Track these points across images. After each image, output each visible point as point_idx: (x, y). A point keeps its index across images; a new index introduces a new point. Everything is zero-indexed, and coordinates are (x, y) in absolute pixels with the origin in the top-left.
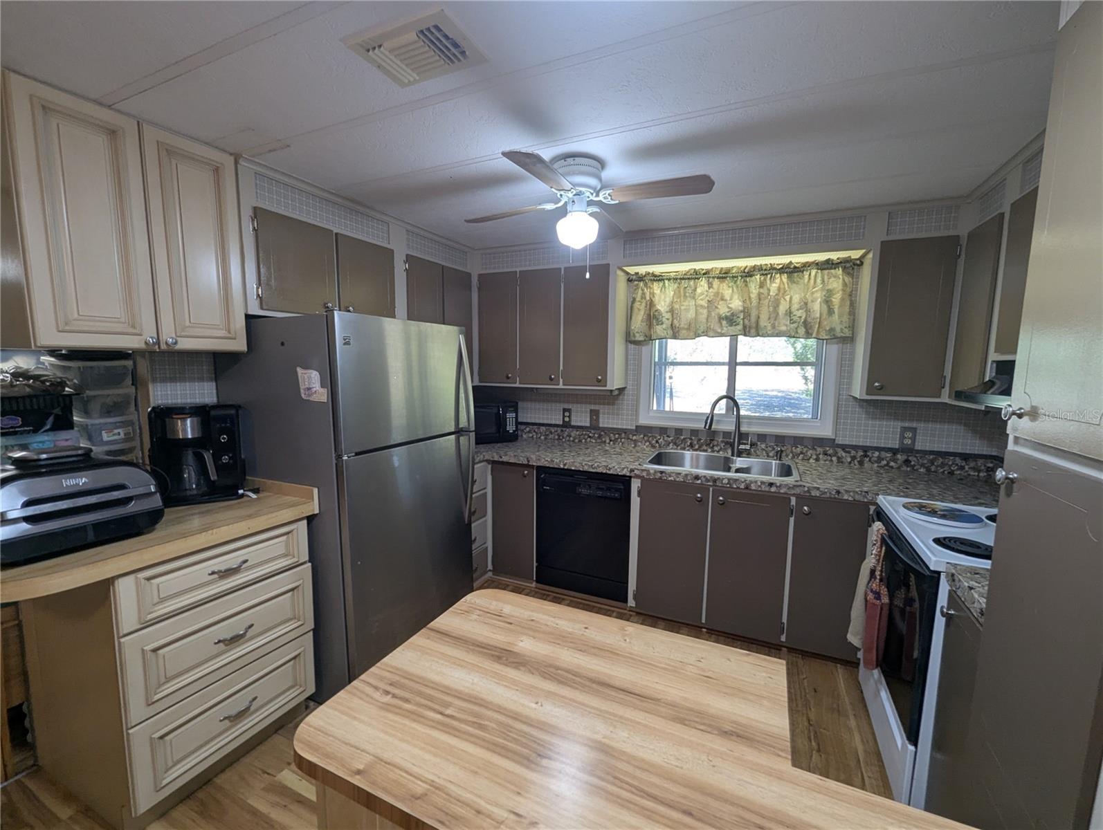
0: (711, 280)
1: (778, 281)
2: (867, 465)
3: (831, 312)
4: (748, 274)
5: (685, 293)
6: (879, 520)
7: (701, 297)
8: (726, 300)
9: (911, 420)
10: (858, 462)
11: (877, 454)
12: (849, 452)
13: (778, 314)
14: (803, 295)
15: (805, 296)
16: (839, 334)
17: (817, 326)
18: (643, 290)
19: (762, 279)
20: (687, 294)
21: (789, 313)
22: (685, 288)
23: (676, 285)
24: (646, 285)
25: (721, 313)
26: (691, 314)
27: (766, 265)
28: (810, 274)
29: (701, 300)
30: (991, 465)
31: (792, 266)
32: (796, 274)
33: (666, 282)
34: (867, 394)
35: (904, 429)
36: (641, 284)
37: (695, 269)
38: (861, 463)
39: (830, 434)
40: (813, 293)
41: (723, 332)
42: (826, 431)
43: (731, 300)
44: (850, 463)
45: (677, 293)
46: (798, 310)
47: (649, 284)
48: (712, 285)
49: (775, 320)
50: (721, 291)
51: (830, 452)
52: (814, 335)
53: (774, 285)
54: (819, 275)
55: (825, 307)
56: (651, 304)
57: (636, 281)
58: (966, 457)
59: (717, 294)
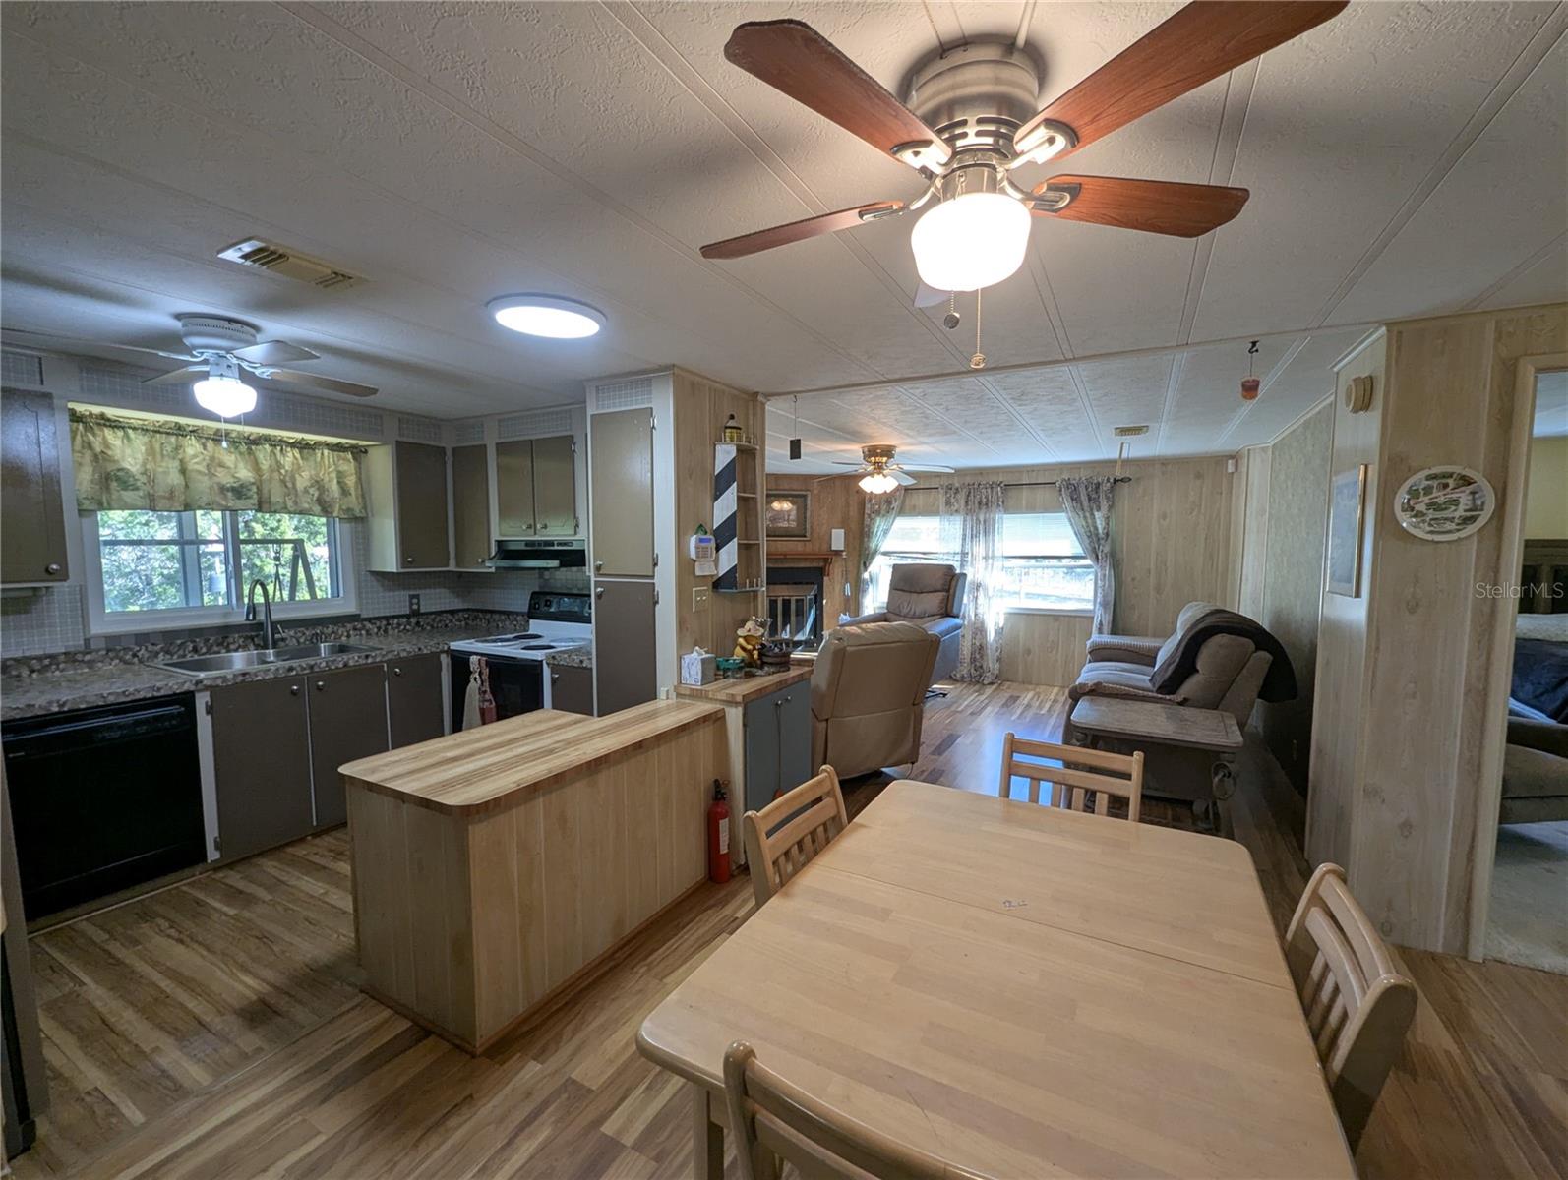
0: (203, 440)
1: (290, 455)
2: (390, 632)
3: (346, 493)
5: (163, 451)
7: (195, 461)
8: (228, 468)
9: (415, 589)
10: (383, 631)
11: (396, 621)
12: (374, 624)
14: (315, 473)
16: (358, 514)
18: (84, 436)
19: (271, 450)
20: (166, 453)
21: (305, 490)
22: (162, 444)
23: (147, 439)
24: (89, 430)
25: (223, 482)
28: (322, 454)
32: (308, 451)
33: (130, 431)
34: (398, 568)
35: (412, 597)
39: (355, 610)
41: (229, 505)
42: (351, 608)
43: (236, 468)
44: (377, 634)
45: (150, 449)
46: (310, 487)
47: (97, 429)
48: (205, 445)
50: (217, 455)
51: (359, 626)
53: (286, 459)
54: (331, 456)
55: (341, 488)
56: (105, 458)
59: (212, 459)
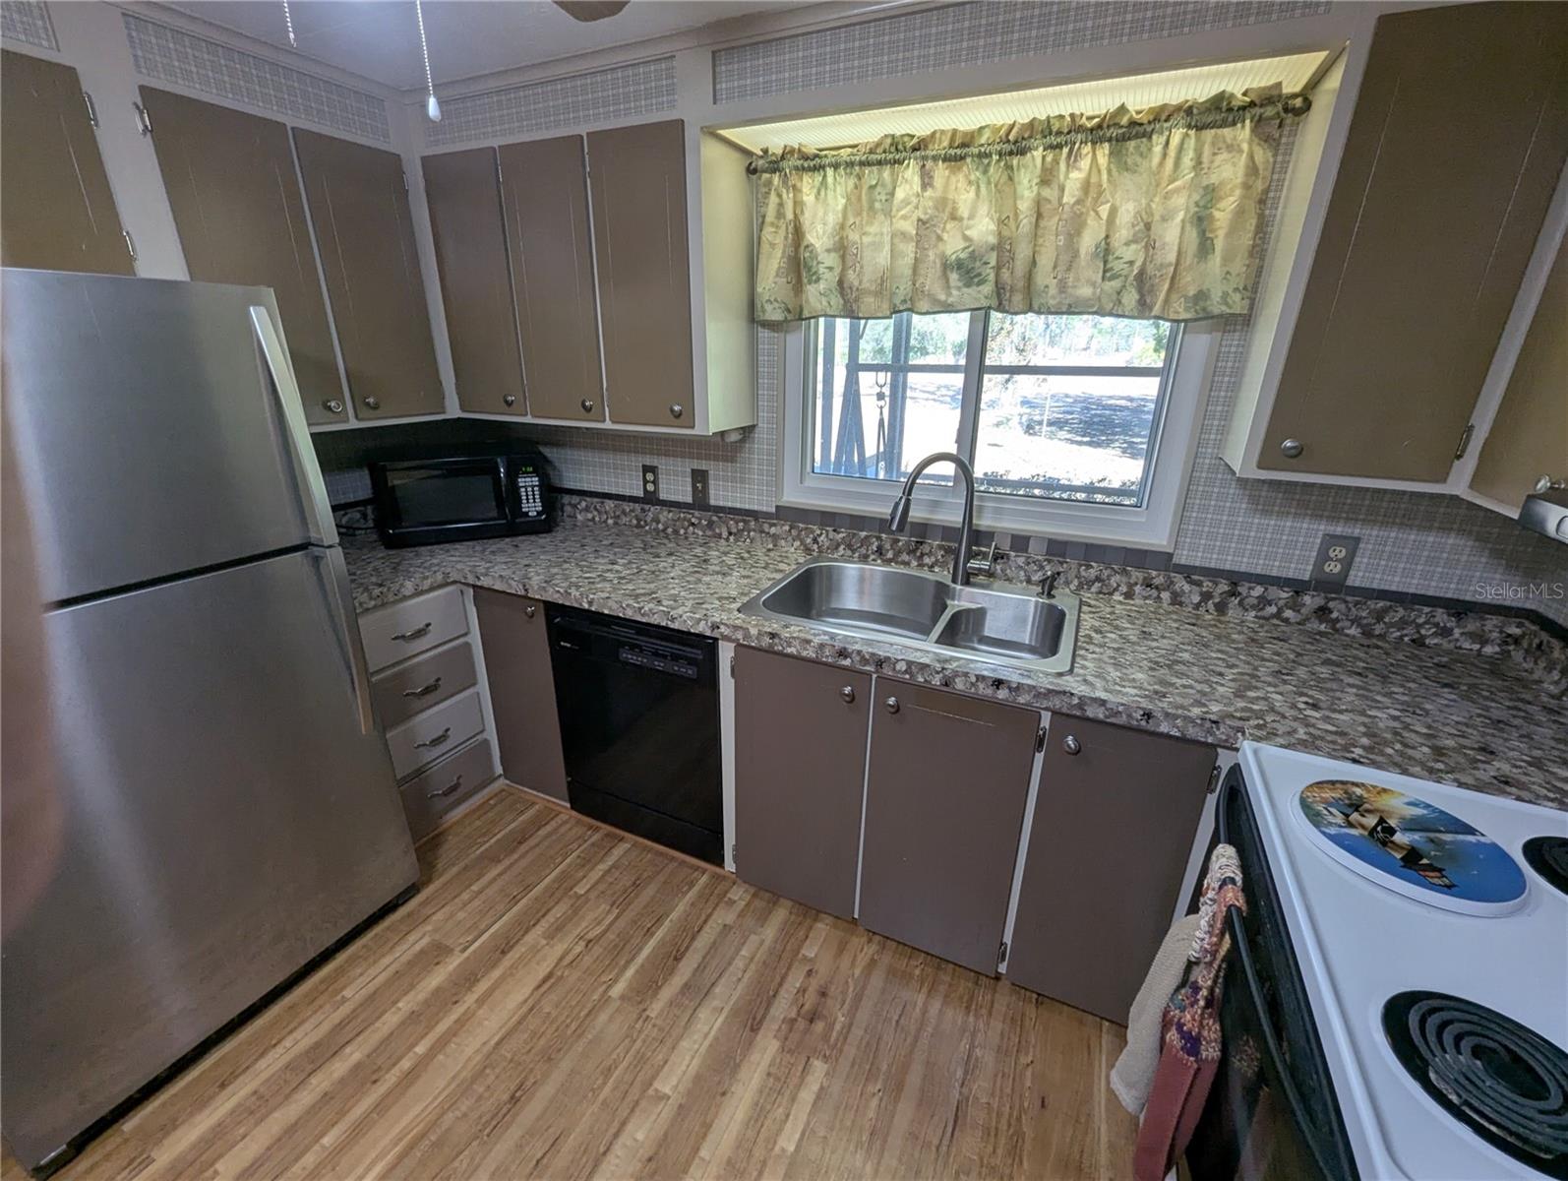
0: (929, 164)
1: (1085, 163)
2: (1233, 612)
3: (1205, 247)
4: (1014, 144)
5: (872, 202)
6: (1230, 842)
7: (903, 212)
8: (961, 219)
9: (1351, 522)
10: (1215, 605)
11: (1258, 590)
12: (1199, 584)
13: (1076, 255)
14: (1144, 201)
15: (1149, 205)
16: (1216, 307)
17: (1166, 286)
18: (779, 196)
19: (1049, 159)
20: (877, 205)
21: (1105, 252)
22: (872, 187)
23: (851, 182)
24: (785, 179)
25: (949, 252)
26: (883, 258)
27: (1061, 117)
28: (1167, 143)
29: (904, 218)
30: (1515, 631)
31: (1124, 121)
32: (1132, 144)
33: (830, 172)
34: (1260, 466)
35: (1331, 540)
36: (776, 179)
37: (893, 136)
38: (1221, 608)
39: (1165, 543)
40: (1167, 197)
41: (950, 300)
42: (1155, 535)
43: (971, 217)
44: (1197, 606)
45: (853, 201)
46: (1127, 244)
47: (793, 179)
48: (931, 177)
49: (1069, 269)
51: (1159, 580)
52: (1156, 310)
53: (1075, 175)
54: (1191, 143)
55: (1192, 235)
56: (798, 232)
57: (765, 172)
58: (1461, 609)
59: (942, 203)
